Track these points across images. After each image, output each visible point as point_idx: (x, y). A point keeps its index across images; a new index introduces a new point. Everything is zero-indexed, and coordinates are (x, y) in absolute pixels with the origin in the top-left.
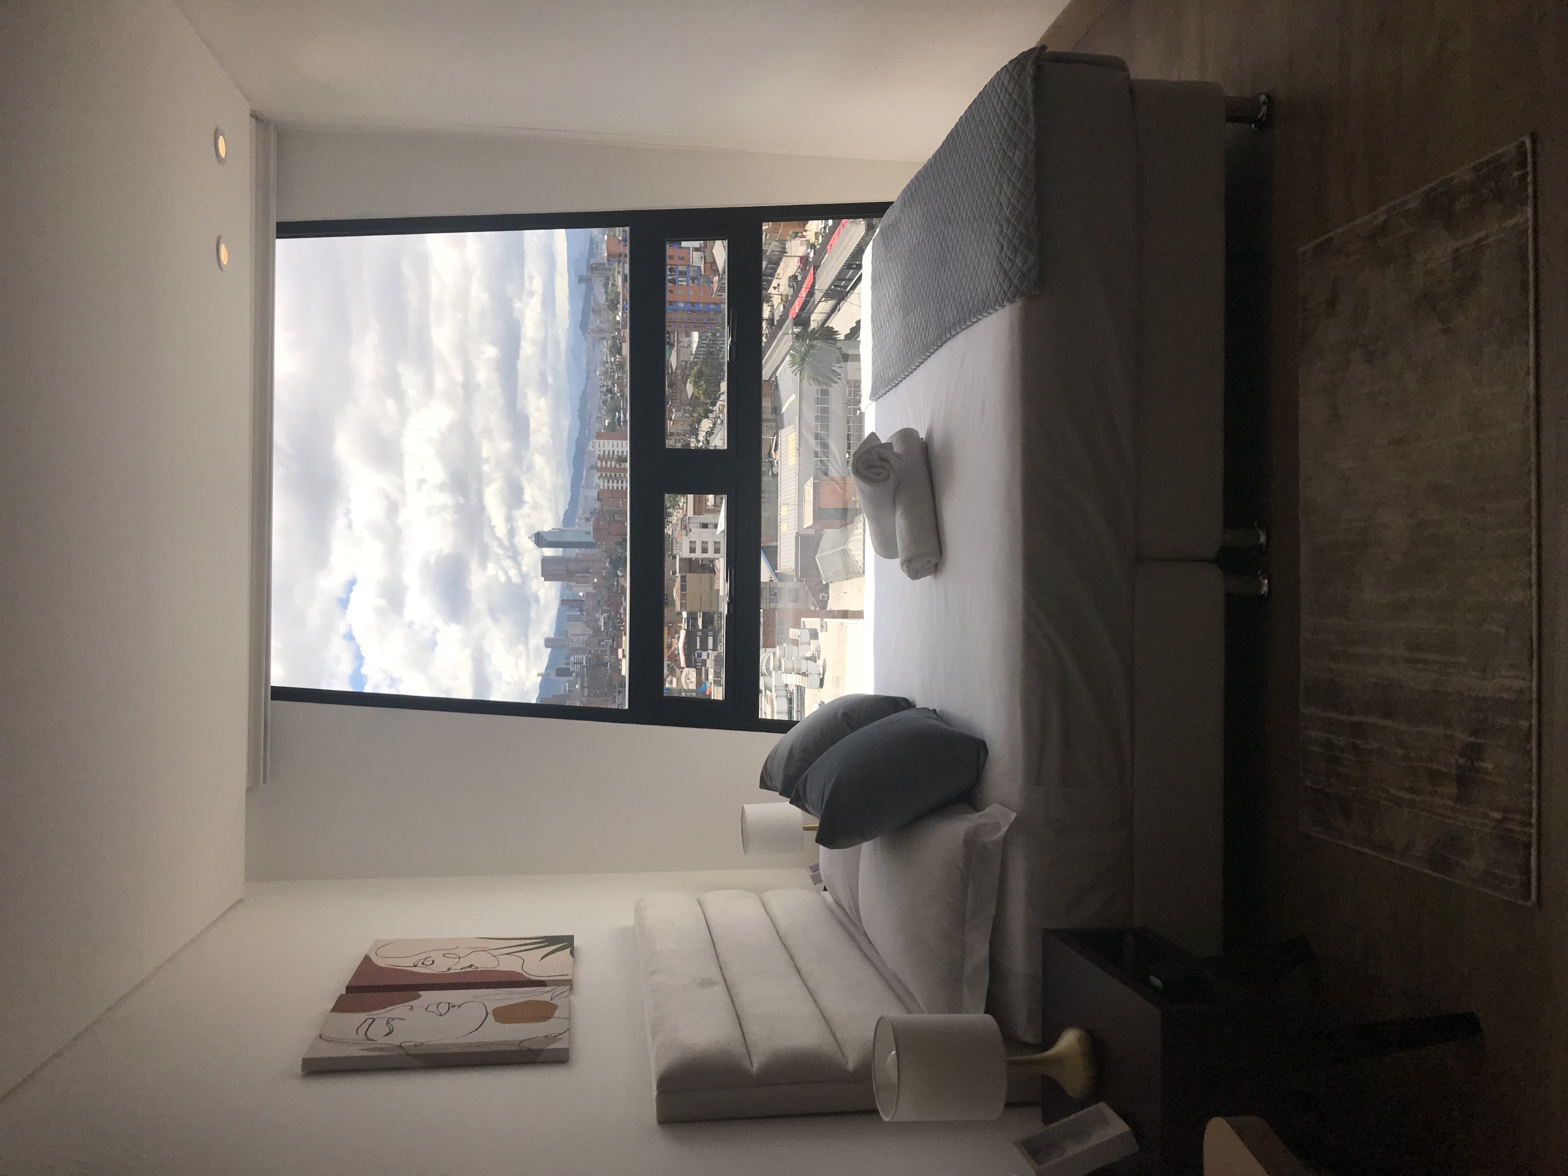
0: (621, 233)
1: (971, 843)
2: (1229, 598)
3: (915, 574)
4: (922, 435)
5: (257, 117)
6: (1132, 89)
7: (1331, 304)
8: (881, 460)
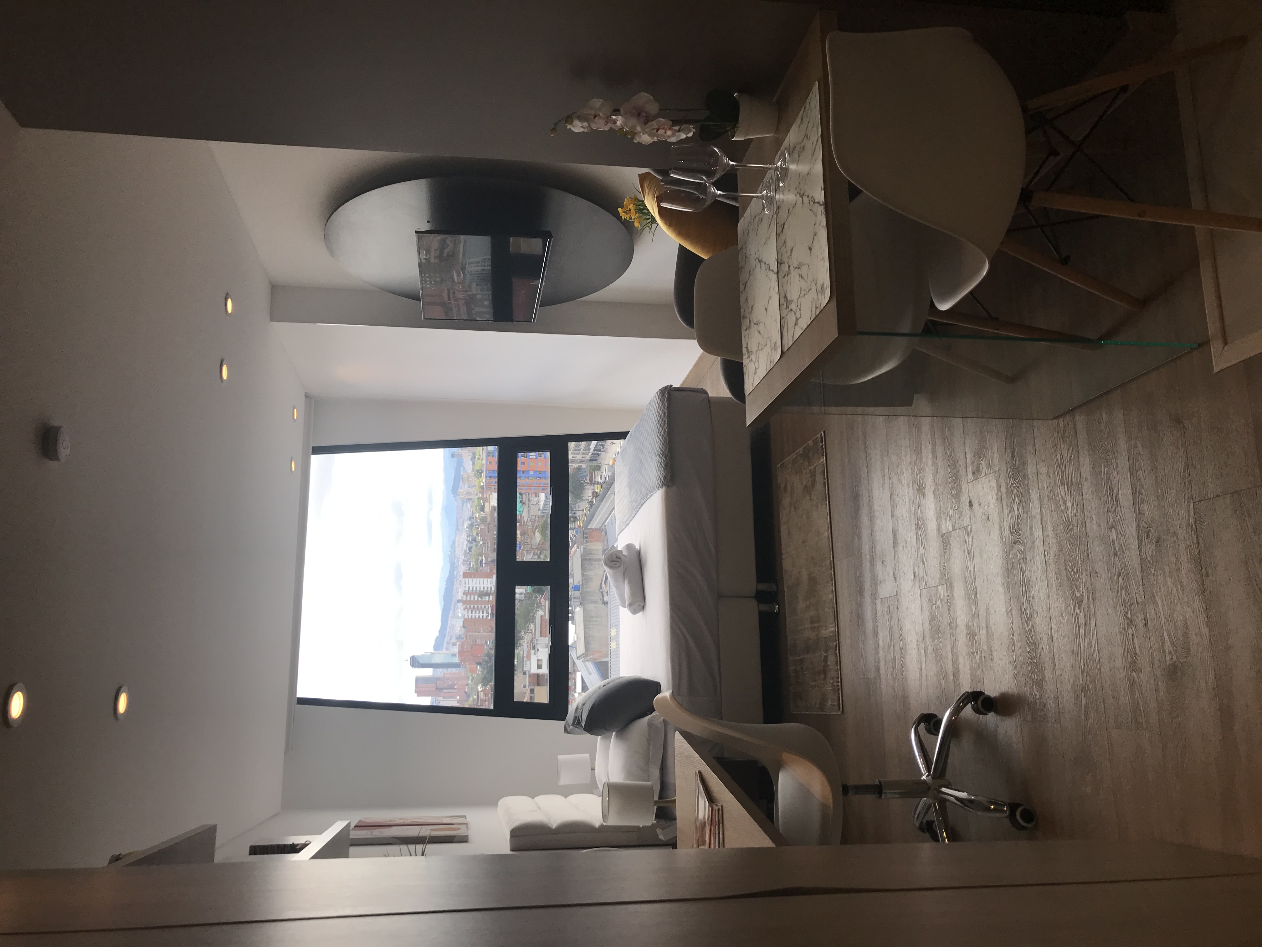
0: (493, 449)
1: (650, 725)
2: (761, 613)
3: (634, 612)
4: (637, 547)
5: (306, 395)
6: (709, 400)
7: (785, 489)
8: (617, 558)
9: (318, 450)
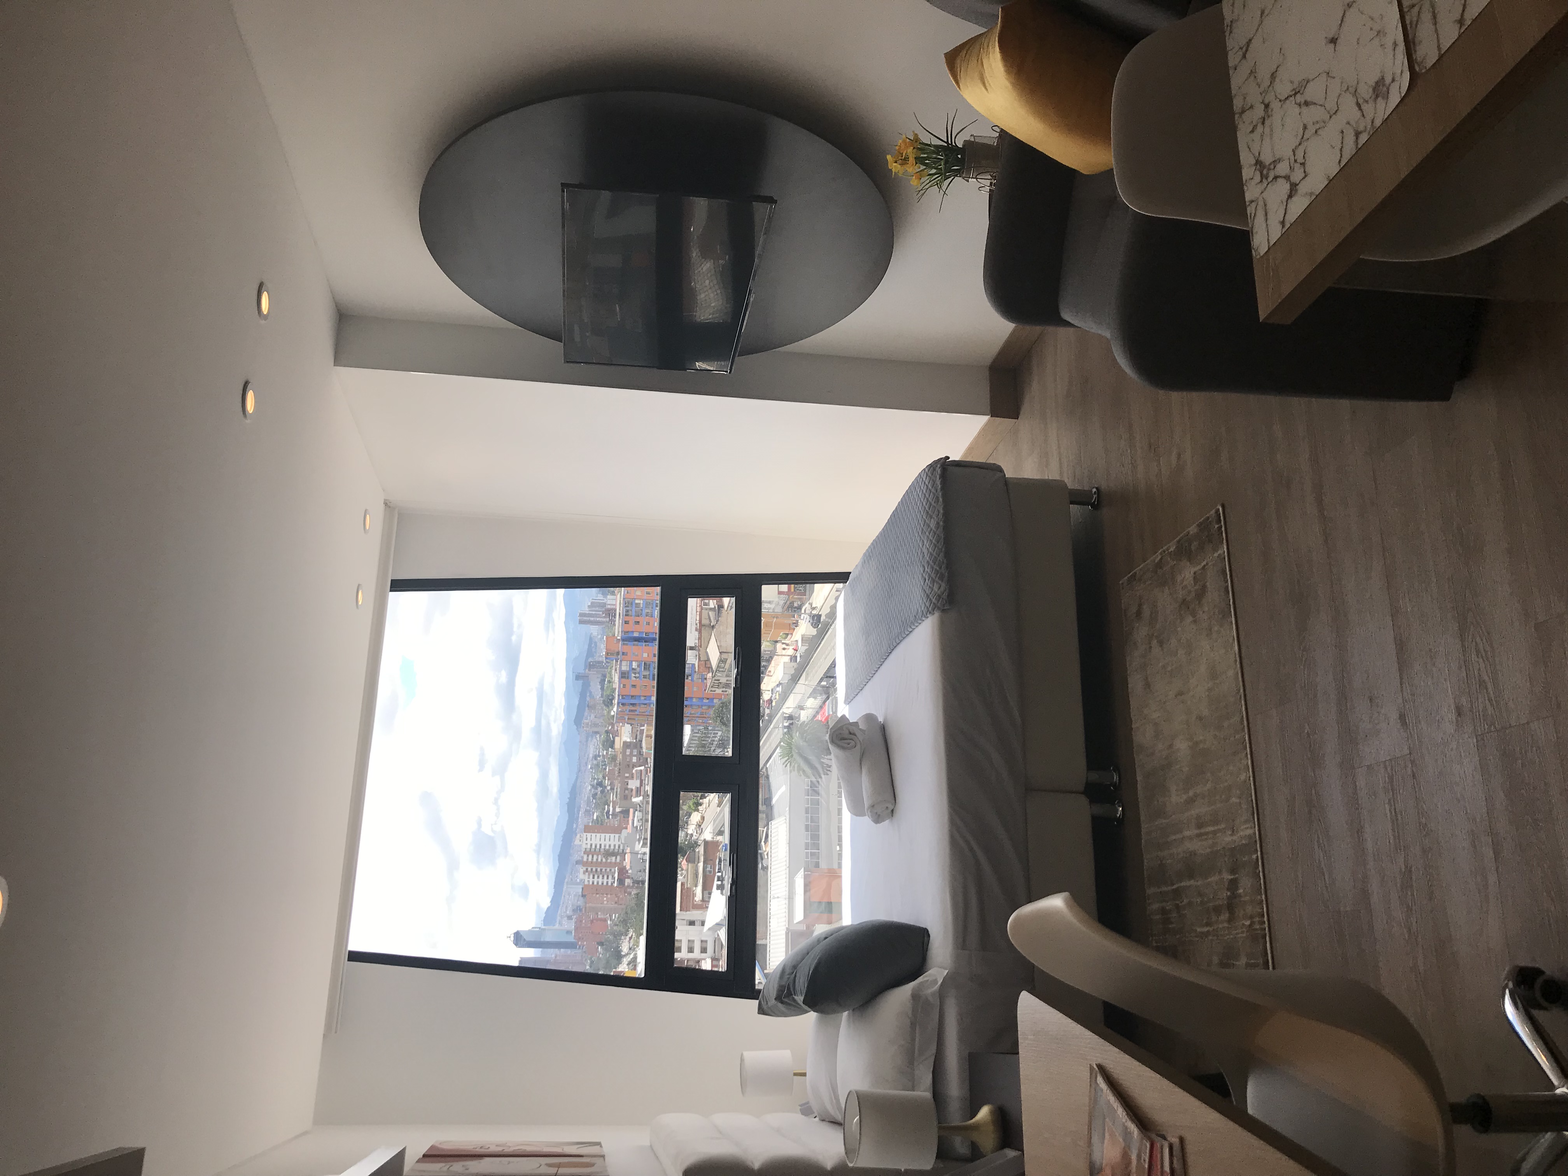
0: (655, 592)
1: (916, 996)
2: (1095, 819)
3: (878, 819)
4: (881, 719)
5: (386, 504)
6: (1006, 482)
7: (1139, 614)
8: (850, 733)
9: (399, 585)
